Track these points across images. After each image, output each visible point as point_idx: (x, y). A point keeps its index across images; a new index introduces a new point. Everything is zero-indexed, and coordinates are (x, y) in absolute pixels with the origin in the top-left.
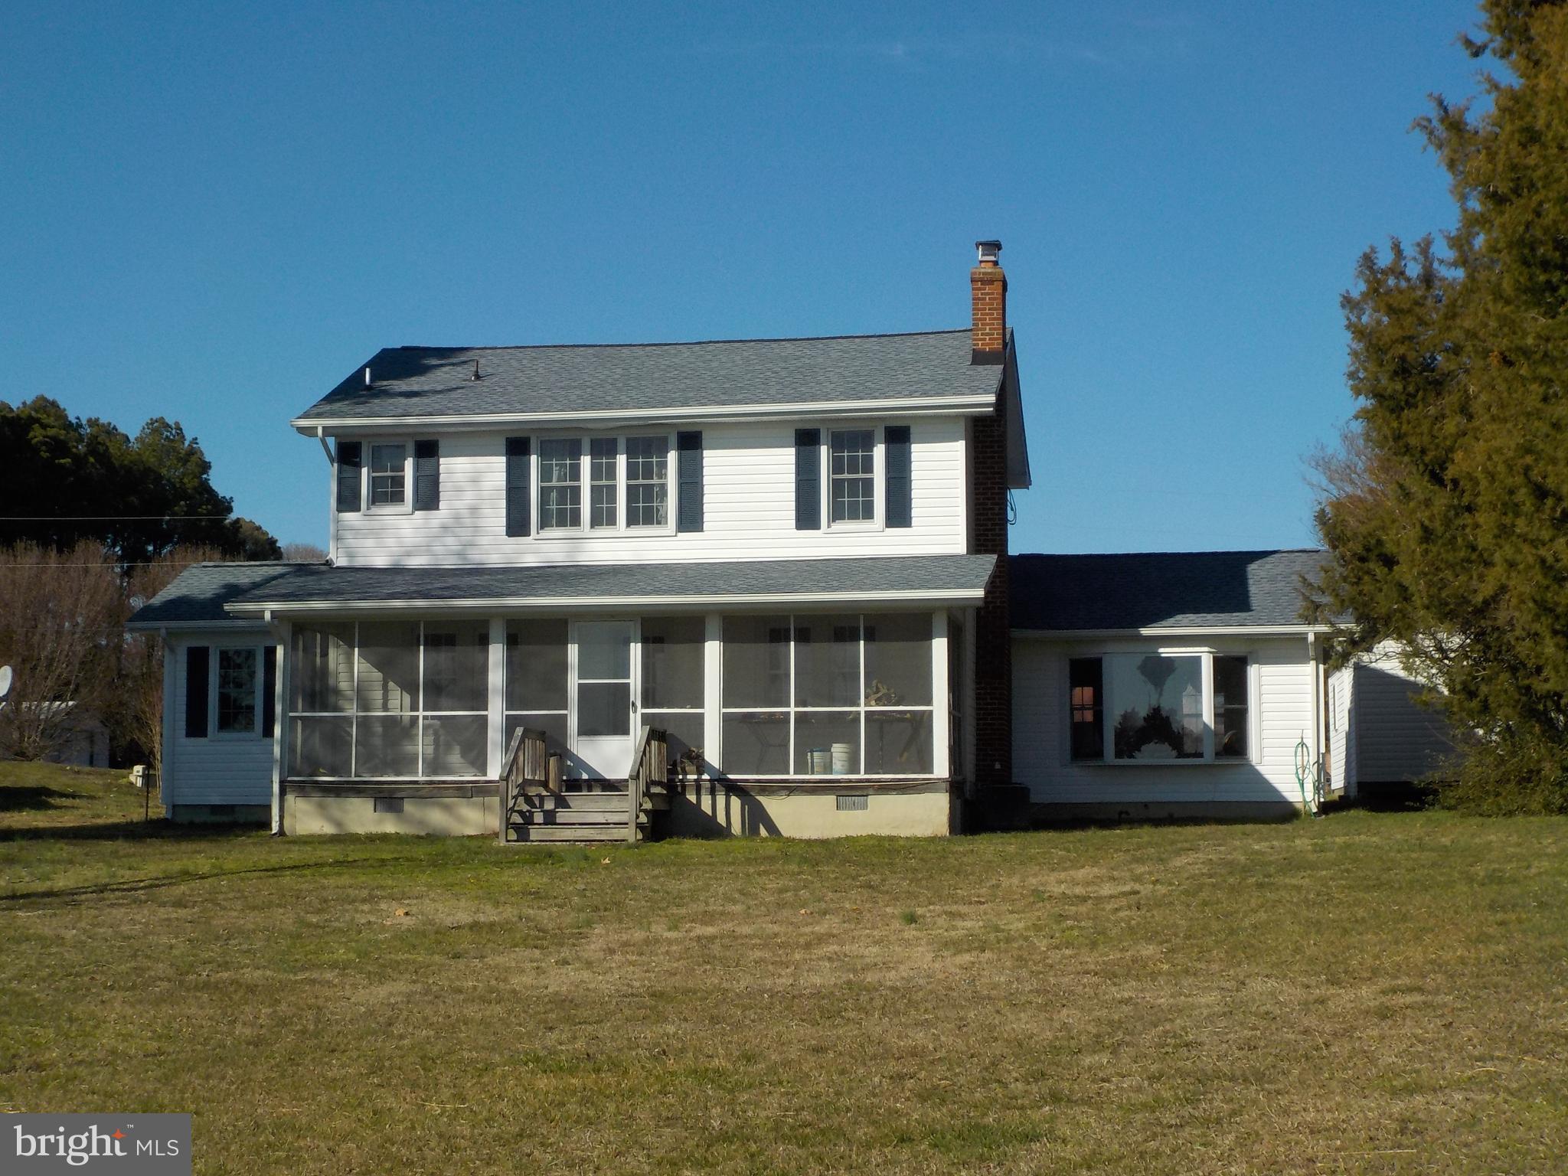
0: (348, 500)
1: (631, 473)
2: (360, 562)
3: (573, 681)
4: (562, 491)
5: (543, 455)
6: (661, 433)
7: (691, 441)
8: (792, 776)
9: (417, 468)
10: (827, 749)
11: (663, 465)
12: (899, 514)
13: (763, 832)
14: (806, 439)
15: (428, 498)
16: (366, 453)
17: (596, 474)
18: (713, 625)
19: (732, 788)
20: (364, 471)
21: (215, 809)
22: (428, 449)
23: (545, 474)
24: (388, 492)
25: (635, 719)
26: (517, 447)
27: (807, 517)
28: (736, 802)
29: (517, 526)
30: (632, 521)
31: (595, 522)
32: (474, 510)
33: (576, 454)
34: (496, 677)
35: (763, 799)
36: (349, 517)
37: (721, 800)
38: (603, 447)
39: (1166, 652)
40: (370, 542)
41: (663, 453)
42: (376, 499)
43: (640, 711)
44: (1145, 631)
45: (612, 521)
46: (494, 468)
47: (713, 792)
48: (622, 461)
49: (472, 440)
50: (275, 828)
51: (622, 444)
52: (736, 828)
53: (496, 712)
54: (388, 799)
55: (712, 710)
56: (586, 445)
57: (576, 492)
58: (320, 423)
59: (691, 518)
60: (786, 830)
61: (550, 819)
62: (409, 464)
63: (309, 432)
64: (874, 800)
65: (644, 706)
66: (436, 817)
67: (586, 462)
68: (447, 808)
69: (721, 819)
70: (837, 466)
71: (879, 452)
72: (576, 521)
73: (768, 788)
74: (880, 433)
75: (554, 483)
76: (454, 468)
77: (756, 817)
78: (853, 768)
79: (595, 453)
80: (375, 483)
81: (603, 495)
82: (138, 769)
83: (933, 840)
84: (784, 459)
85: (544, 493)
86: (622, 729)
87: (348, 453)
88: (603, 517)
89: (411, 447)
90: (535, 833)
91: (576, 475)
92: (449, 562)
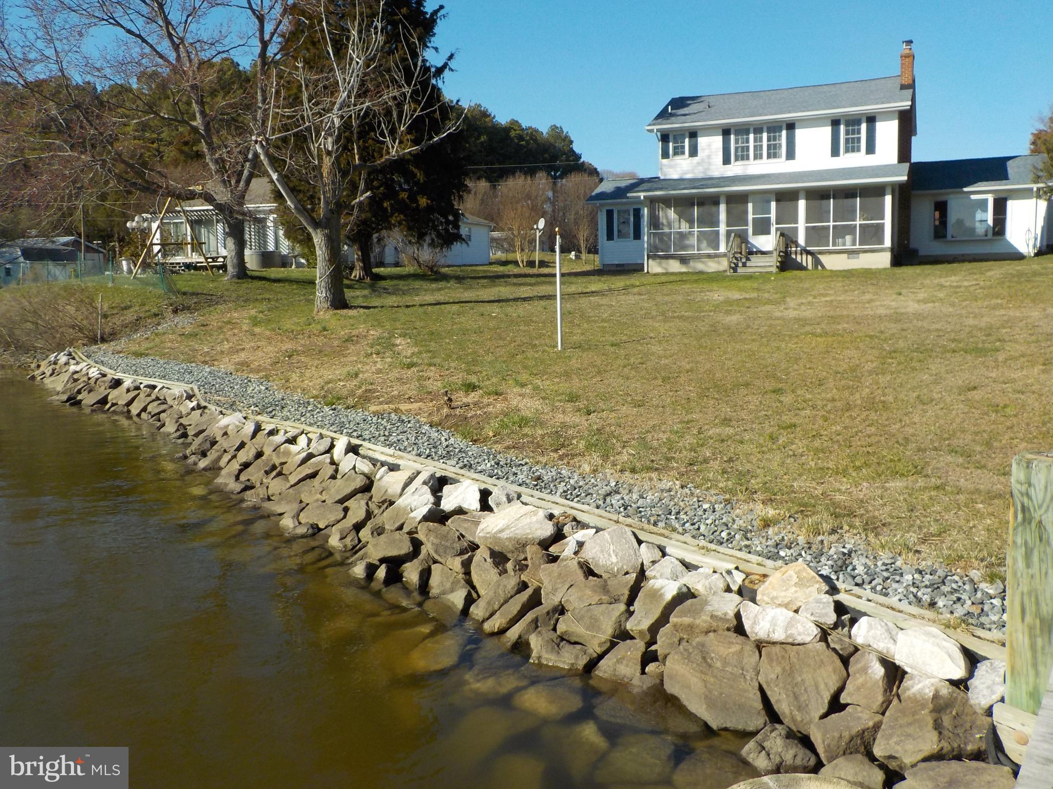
0: (665, 155)
1: (769, 140)
2: (668, 177)
3: (750, 216)
4: (743, 148)
5: (736, 135)
6: (779, 124)
7: (791, 127)
8: (831, 247)
9: (690, 142)
10: (844, 237)
11: (780, 136)
12: (871, 149)
13: (820, 267)
14: (835, 123)
15: (694, 152)
16: (671, 138)
17: (755, 141)
18: (802, 194)
19: (809, 253)
20: (671, 144)
21: (618, 265)
22: (693, 135)
23: (737, 142)
24: (679, 151)
25: (773, 229)
26: (726, 132)
27: (835, 152)
28: (810, 257)
29: (726, 161)
30: (769, 157)
31: (755, 158)
32: (709, 157)
33: (748, 133)
34: (723, 216)
35: (819, 256)
36: (665, 161)
37: (804, 257)
38: (758, 130)
39: (973, 197)
40: (671, 170)
41: (781, 131)
42: (675, 154)
43: (775, 226)
44: (965, 189)
45: (761, 157)
46: (718, 140)
47: (801, 254)
48: (765, 135)
49: (709, 131)
50: (646, 271)
51: (765, 129)
52: (810, 267)
53: (723, 228)
54: (684, 260)
55: (802, 225)
56: (752, 130)
57: (748, 148)
58: (655, 128)
59: (791, 155)
60: (828, 266)
61: (744, 265)
62: (687, 140)
63: (651, 131)
64: (862, 255)
65: (777, 224)
66: (700, 266)
67: (751, 136)
68: (703, 262)
69: (804, 264)
70: (847, 133)
71: (864, 127)
72: (748, 158)
73: (821, 253)
74: (864, 119)
75: (740, 145)
76: (702, 141)
77: (817, 262)
78: (854, 244)
79: (755, 133)
80: (675, 148)
81: (758, 148)
82: (573, 253)
83: (885, 269)
84: (828, 130)
85: (736, 149)
86: (768, 233)
87: (665, 138)
88: (758, 156)
89: (687, 134)
90: (739, 270)
91: (748, 141)
92: (700, 176)
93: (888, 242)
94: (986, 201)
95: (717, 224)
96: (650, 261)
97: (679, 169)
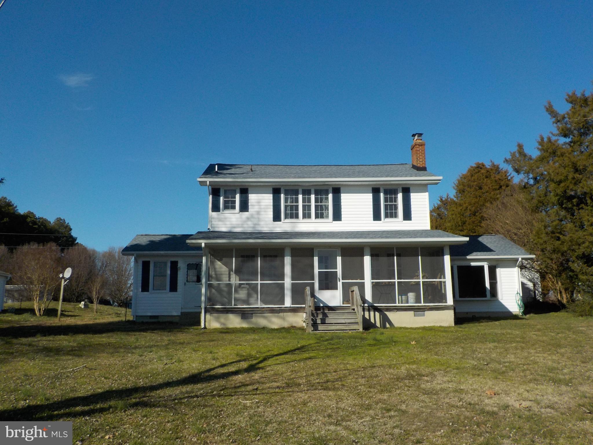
0: (216, 208)
1: (316, 201)
2: (217, 230)
3: (316, 270)
4: (292, 207)
5: (286, 194)
6: (325, 188)
7: (337, 191)
8: (397, 304)
9: (241, 197)
10: (406, 295)
11: (327, 199)
12: (407, 216)
13: (388, 325)
14: (376, 191)
15: (244, 207)
16: (222, 192)
17: (304, 201)
18: (367, 250)
19: (376, 309)
20: (221, 198)
21: (151, 317)
22: (244, 192)
23: (286, 201)
24: (229, 205)
25: (340, 285)
26: (276, 192)
27: (377, 217)
28: (377, 314)
29: (277, 218)
30: (317, 217)
31: (304, 217)
32: (258, 213)
33: (297, 194)
35: (387, 313)
36: (215, 214)
37: (372, 313)
38: (307, 192)
39: (473, 264)
40: (220, 223)
41: (327, 194)
42: (226, 207)
43: (341, 281)
44: (468, 257)
45: (309, 217)
46: (268, 199)
47: (369, 311)
48: (313, 197)
49: (260, 188)
50: (202, 325)
51: (313, 191)
52: (378, 324)
53: (288, 282)
54: (245, 314)
55: (368, 281)
56: (300, 191)
57: (297, 207)
58: (208, 180)
59: (337, 216)
60: (396, 324)
61: (323, 322)
62: (238, 196)
63: (203, 183)
64: (427, 313)
65: (342, 279)
66: (261, 321)
67: (300, 197)
68: (265, 317)
69: (372, 320)
70: (386, 200)
71: (400, 196)
72: (297, 217)
73: (389, 309)
74: (400, 189)
75: (289, 204)
76: (253, 198)
77: (385, 320)
78: (418, 300)
79: (304, 194)
80: (225, 202)
81: (307, 208)
82: (83, 303)
83: (449, 327)
84: (369, 197)
85: (286, 207)
86: (336, 288)
87: (216, 192)
88: (306, 215)
89: (238, 190)
91: (297, 201)
92: (250, 230)
93: (450, 301)
94: (482, 267)
95: (282, 277)
96: (208, 316)
97: (228, 223)
